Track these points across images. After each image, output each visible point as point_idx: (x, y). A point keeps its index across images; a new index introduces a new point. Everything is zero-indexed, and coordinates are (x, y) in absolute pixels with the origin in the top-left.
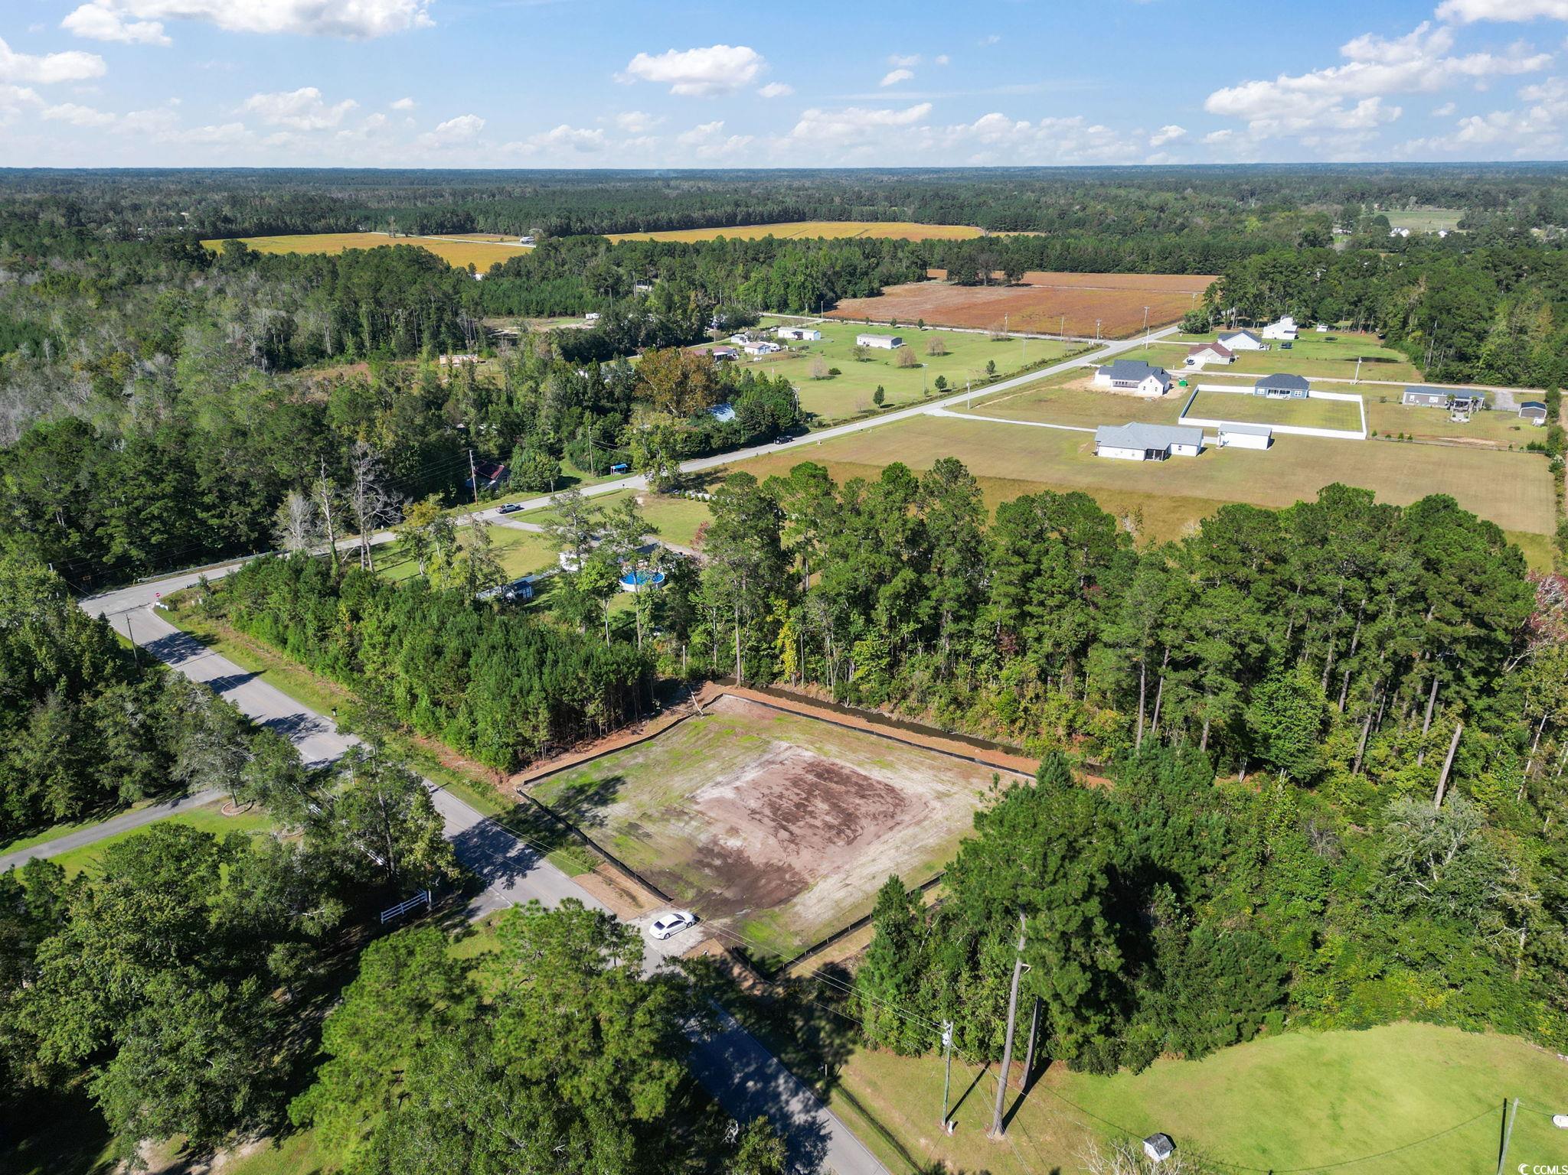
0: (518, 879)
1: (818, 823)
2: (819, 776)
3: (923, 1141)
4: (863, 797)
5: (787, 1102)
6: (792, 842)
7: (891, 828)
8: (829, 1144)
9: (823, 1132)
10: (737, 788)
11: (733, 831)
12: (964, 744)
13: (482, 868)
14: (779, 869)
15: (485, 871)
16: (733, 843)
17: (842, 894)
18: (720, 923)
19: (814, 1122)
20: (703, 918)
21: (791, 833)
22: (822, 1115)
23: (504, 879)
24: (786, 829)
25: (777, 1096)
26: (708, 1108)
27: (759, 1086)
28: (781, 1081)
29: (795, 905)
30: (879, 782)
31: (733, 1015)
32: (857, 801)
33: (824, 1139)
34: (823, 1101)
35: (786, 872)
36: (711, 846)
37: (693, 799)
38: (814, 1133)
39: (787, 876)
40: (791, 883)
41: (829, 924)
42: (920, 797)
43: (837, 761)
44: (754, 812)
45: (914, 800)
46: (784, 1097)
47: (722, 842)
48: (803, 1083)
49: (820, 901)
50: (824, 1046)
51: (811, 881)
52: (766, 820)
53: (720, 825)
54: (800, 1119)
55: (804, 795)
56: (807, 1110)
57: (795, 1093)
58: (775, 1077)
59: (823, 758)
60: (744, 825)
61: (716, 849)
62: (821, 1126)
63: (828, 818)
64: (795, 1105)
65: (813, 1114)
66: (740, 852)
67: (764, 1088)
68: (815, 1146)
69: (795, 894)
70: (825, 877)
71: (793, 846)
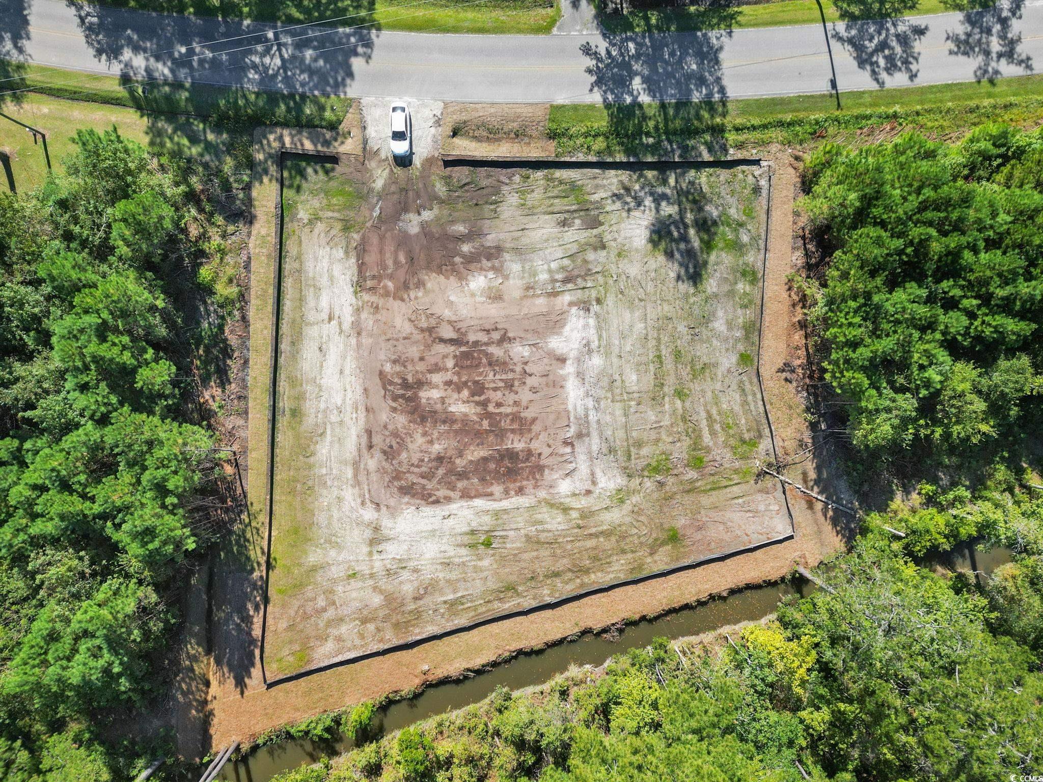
0: (591, 63)
1: (437, 378)
2: (512, 455)
3: (45, 110)
4: (440, 459)
5: (147, 59)
6: (430, 330)
7: (369, 433)
8: (92, 52)
9: (104, 57)
10: (562, 360)
11: (496, 297)
12: (454, 668)
13: (639, 45)
14: (406, 287)
15: (631, 45)
16: (478, 282)
17: (324, 302)
18: (380, 178)
19: (116, 58)
20: (398, 170)
21: (442, 340)
22: (116, 69)
23: (603, 53)
24: (452, 341)
25: (158, 58)
26: (191, 10)
27: (176, 55)
28: (166, 71)
29: (347, 252)
30: (448, 499)
31: (257, 94)
32: (437, 448)
33: (99, 52)
34: (125, 79)
35: (397, 289)
36: (496, 263)
37: (585, 306)
38: (111, 51)
39: (390, 285)
40: (378, 278)
41: (299, 258)
42: (393, 512)
43: (523, 501)
44: (505, 339)
45: (392, 502)
46: (152, 60)
47: (491, 275)
48: (151, 82)
49: (331, 278)
50: (175, 132)
51: (366, 297)
52: (484, 338)
53: (517, 294)
54: (127, 54)
55: (491, 408)
56: (128, 65)
57: (148, 70)
58: (172, 71)
59: (542, 494)
60: (494, 311)
61: (486, 263)
62: (109, 59)
63: (435, 394)
64: (139, 62)
65: (122, 66)
66: (461, 277)
67: (171, 55)
68: (99, 42)
69: (361, 267)
70: (358, 311)
71: (424, 324)
